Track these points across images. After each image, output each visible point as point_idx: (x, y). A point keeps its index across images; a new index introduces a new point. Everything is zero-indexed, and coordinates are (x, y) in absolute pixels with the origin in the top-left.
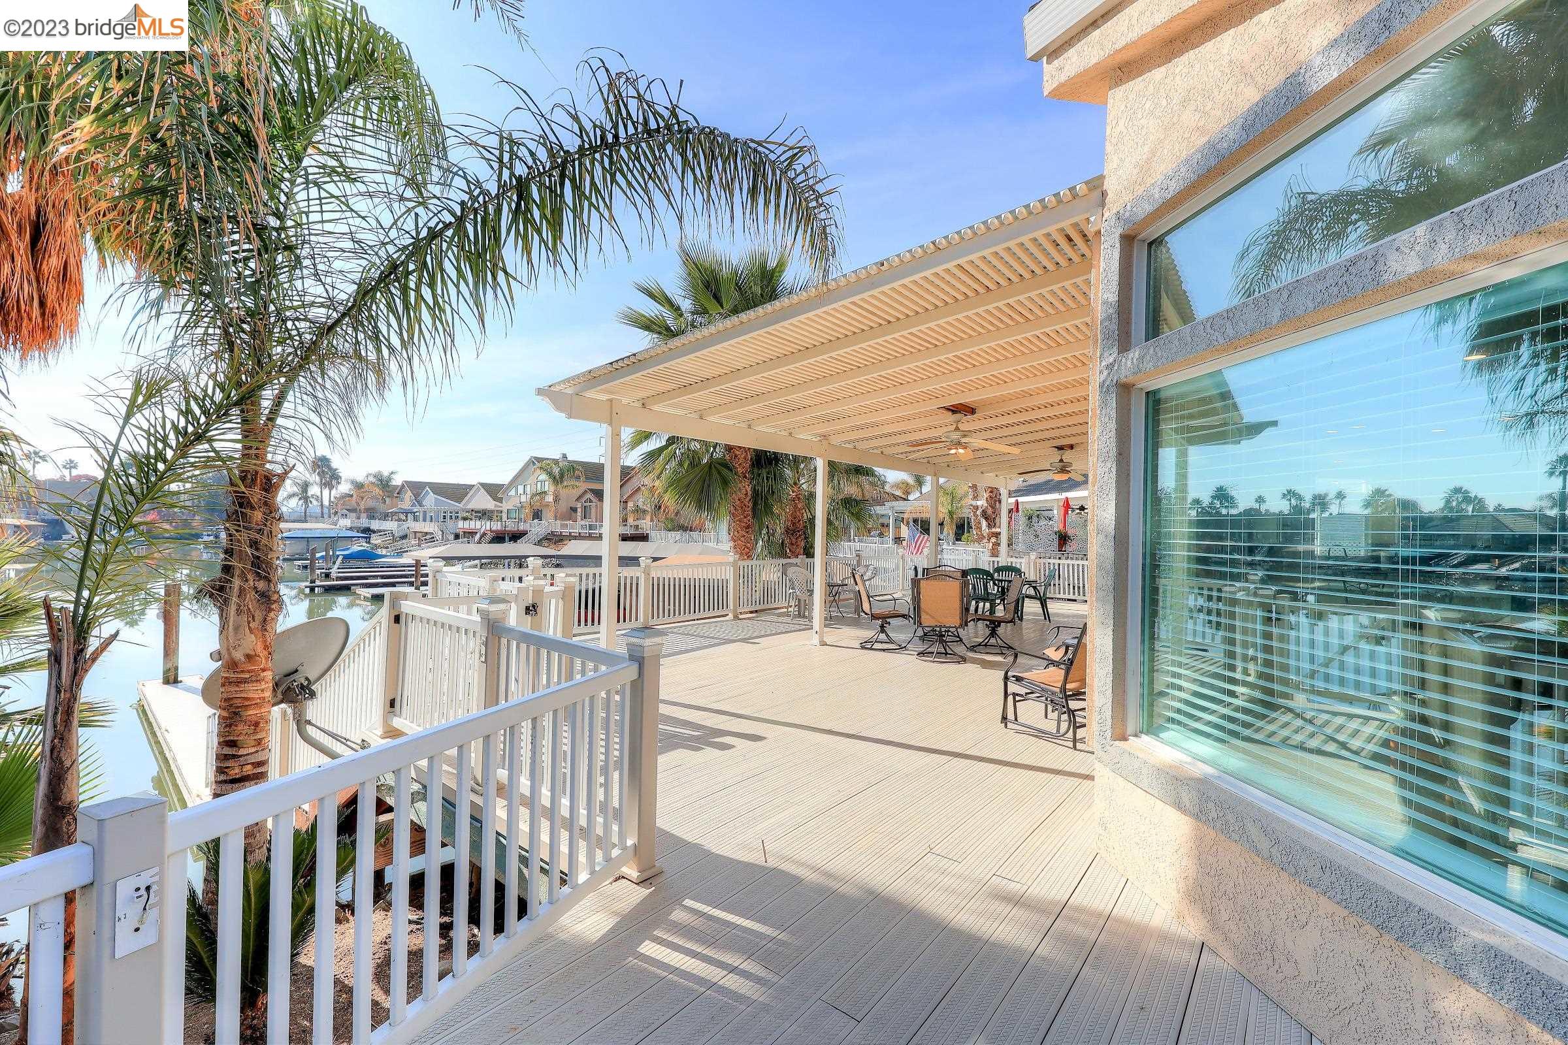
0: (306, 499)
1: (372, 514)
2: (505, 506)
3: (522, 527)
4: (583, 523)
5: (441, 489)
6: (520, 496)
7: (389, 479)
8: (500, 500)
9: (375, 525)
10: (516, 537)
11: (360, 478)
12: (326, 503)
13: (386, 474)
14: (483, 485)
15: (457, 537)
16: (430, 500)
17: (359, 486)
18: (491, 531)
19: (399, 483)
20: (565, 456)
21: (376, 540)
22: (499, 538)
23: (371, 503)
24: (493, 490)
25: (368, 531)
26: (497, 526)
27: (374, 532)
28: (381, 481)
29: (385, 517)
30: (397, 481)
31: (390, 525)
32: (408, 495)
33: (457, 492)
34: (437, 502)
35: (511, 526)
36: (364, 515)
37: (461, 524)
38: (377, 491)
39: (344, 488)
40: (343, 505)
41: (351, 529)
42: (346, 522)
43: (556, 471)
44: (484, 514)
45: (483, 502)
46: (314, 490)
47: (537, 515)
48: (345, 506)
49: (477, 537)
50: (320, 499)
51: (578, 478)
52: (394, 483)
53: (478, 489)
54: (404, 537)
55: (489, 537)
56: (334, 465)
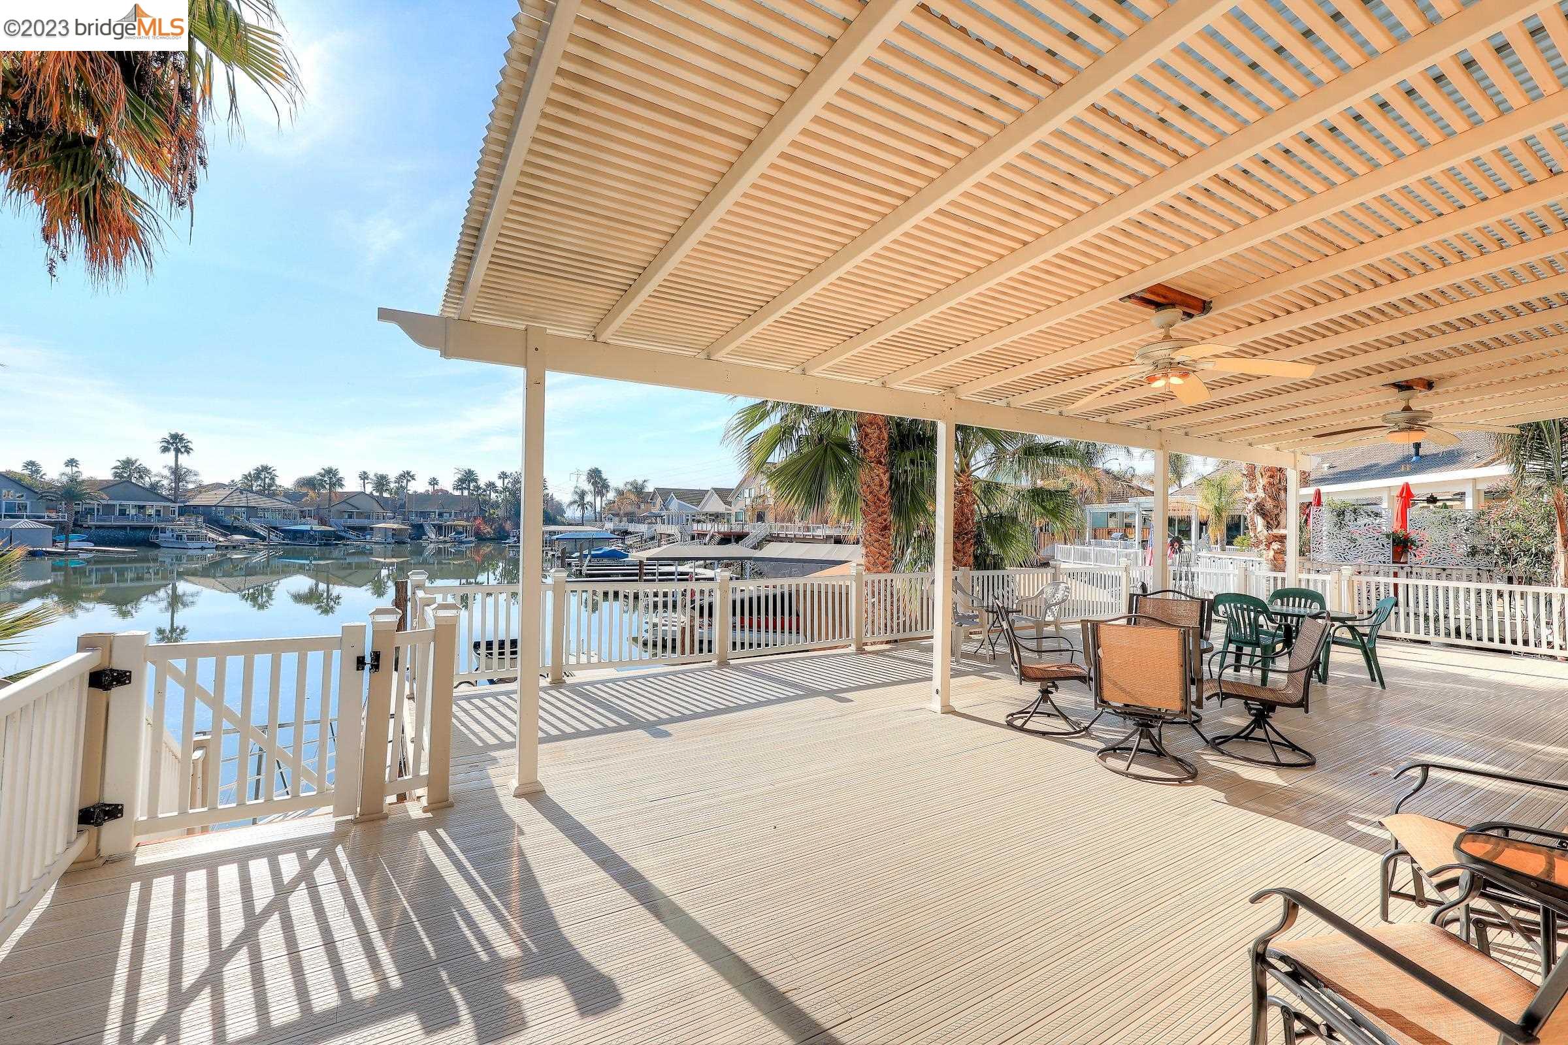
0: (583, 506)
1: (632, 518)
2: (734, 509)
3: (746, 530)
4: (800, 526)
5: (683, 495)
6: (746, 500)
7: (643, 487)
8: (729, 504)
9: (631, 528)
10: (739, 538)
11: (621, 486)
12: (598, 509)
13: (640, 482)
14: (717, 490)
15: (693, 538)
16: (675, 504)
17: (620, 493)
18: (719, 533)
19: (651, 490)
21: (629, 541)
22: (726, 540)
23: (630, 509)
24: (723, 494)
25: (626, 533)
26: (724, 528)
27: (631, 534)
28: (636, 488)
29: (641, 521)
30: (650, 488)
31: (642, 528)
32: (659, 501)
33: (695, 496)
34: (680, 507)
35: (737, 528)
36: (625, 519)
37: (695, 526)
38: (633, 497)
39: (611, 495)
40: (609, 510)
41: (613, 532)
42: (609, 526)
44: (716, 517)
45: (715, 505)
46: (589, 498)
47: (760, 517)
48: (613, 511)
49: (708, 538)
50: (593, 505)
52: (646, 490)
53: (712, 493)
54: (652, 538)
55: (718, 538)
56: (604, 476)
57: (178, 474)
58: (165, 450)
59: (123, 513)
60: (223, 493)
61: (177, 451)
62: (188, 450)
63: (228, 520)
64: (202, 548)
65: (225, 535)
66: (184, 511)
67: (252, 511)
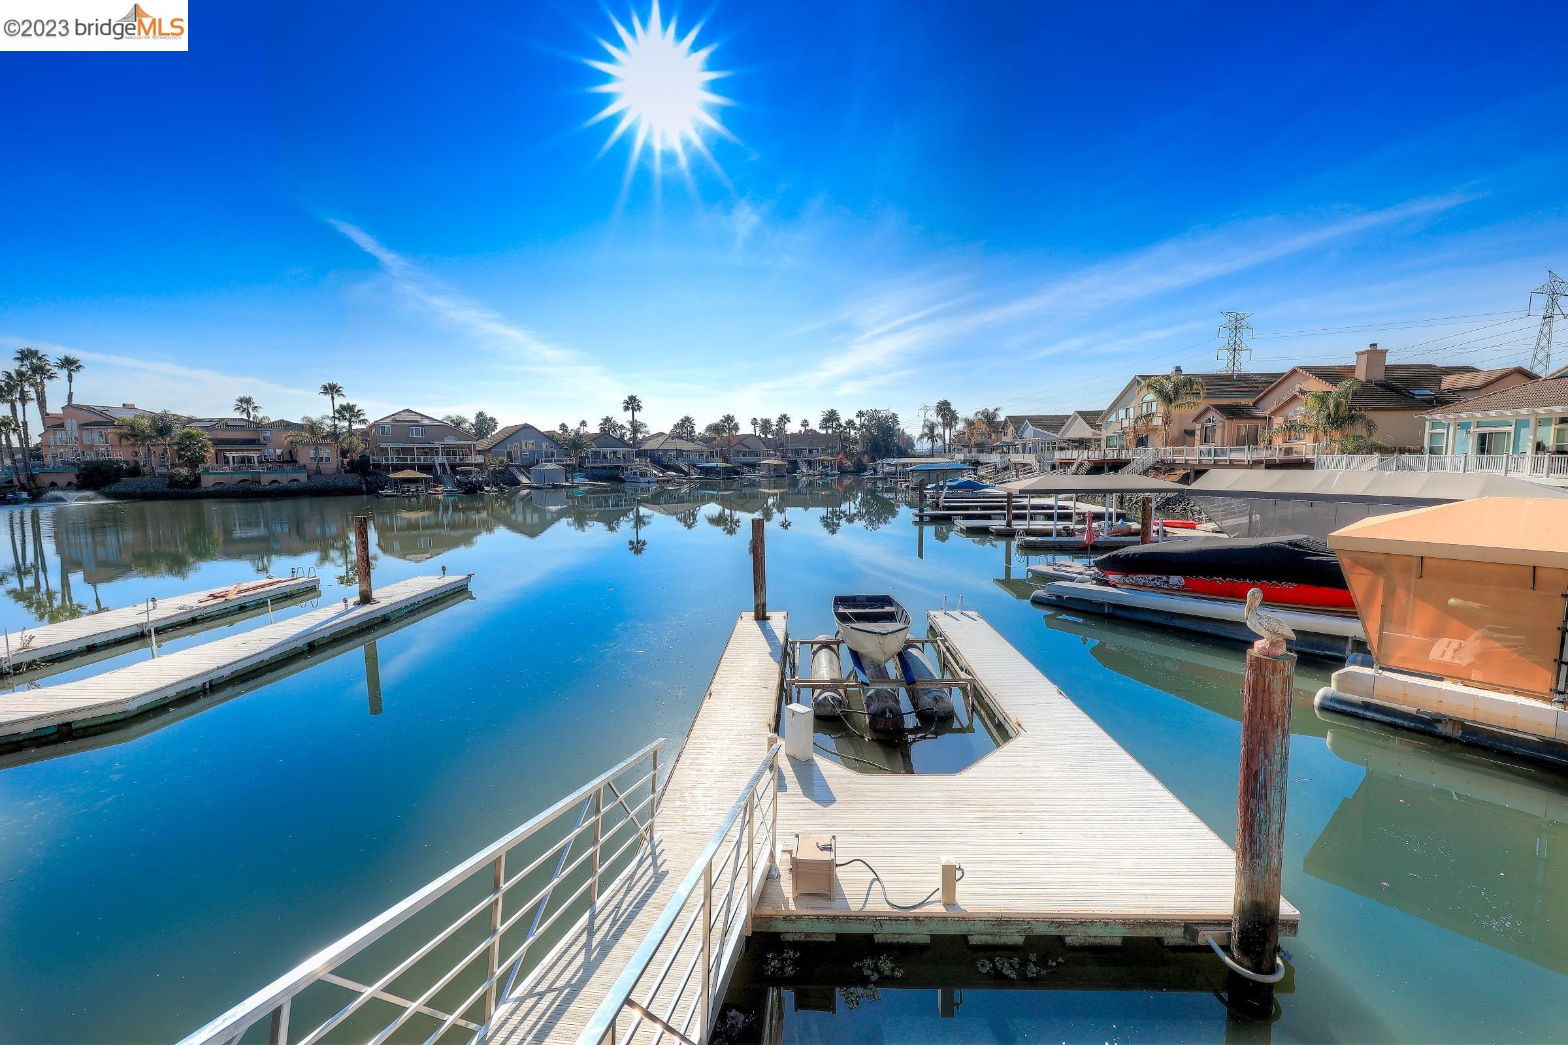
0: (932, 438)
1: (981, 448)
2: (1104, 434)
3: (1124, 455)
4: (1204, 448)
5: (1037, 421)
6: (1124, 419)
7: (994, 415)
8: (1099, 427)
9: (983, 458)
10: (1117, 466)
11: (971, 417)
12: (947, 442)
13: (991, 410)
14: (1081, 413)
15: (1053, 467)
16: (1029, 432)
17: (970, 423)
18: (1089, 460)
19: (1003, 419)
20: (1178, 369)
21: (982, 472)
22: (1097, 468)
23: (979, 439)
24: (1091, 418)
25: (976, 464)
26: (1096, 455)
27: (982, 464)
28: (987, 417)
29: (992, 450)
30: (1001, 417)
31: (995, 458)
32: (1011, 429)
33: (1054, 423)
34: (1036, 434)
35: (1111, 455)
36: (974, 450)
37: (1057, 454)
38: (984, 426)
39: (960, 426)
40: (959, 441)
41: (964, 462)
42: (960, 457)
43: (1169, 386)
44: (1082, 444)
45: (1082, 430)
46: (939, 430)
47: (1142, 442)
48: (962, 442)
49: (1074, 467)
50: (942, 437)
51: (1197, 394)
52: (998, 419)
53: (1076, 418)
54: (1006, 469)
55: (1087, 466)
56: (953, 408)
57: (636, 427)
58: (626, 409)
59: (605, 456)
60: (661, 440)
61: (633, 409)
62: (639, 408)
63: (665, 460)
64: (649, 482)
65: (662, 472)
66: (640, 454)
67: (680, 453)
